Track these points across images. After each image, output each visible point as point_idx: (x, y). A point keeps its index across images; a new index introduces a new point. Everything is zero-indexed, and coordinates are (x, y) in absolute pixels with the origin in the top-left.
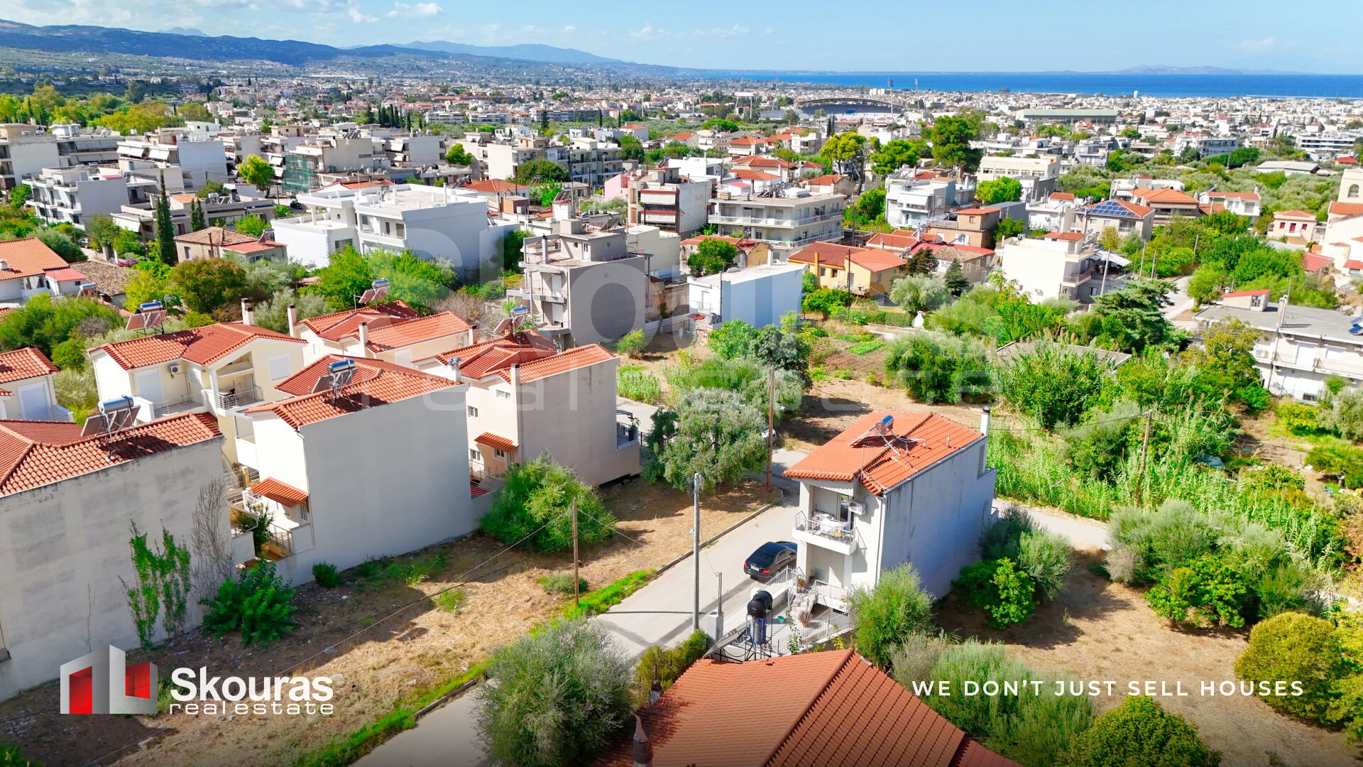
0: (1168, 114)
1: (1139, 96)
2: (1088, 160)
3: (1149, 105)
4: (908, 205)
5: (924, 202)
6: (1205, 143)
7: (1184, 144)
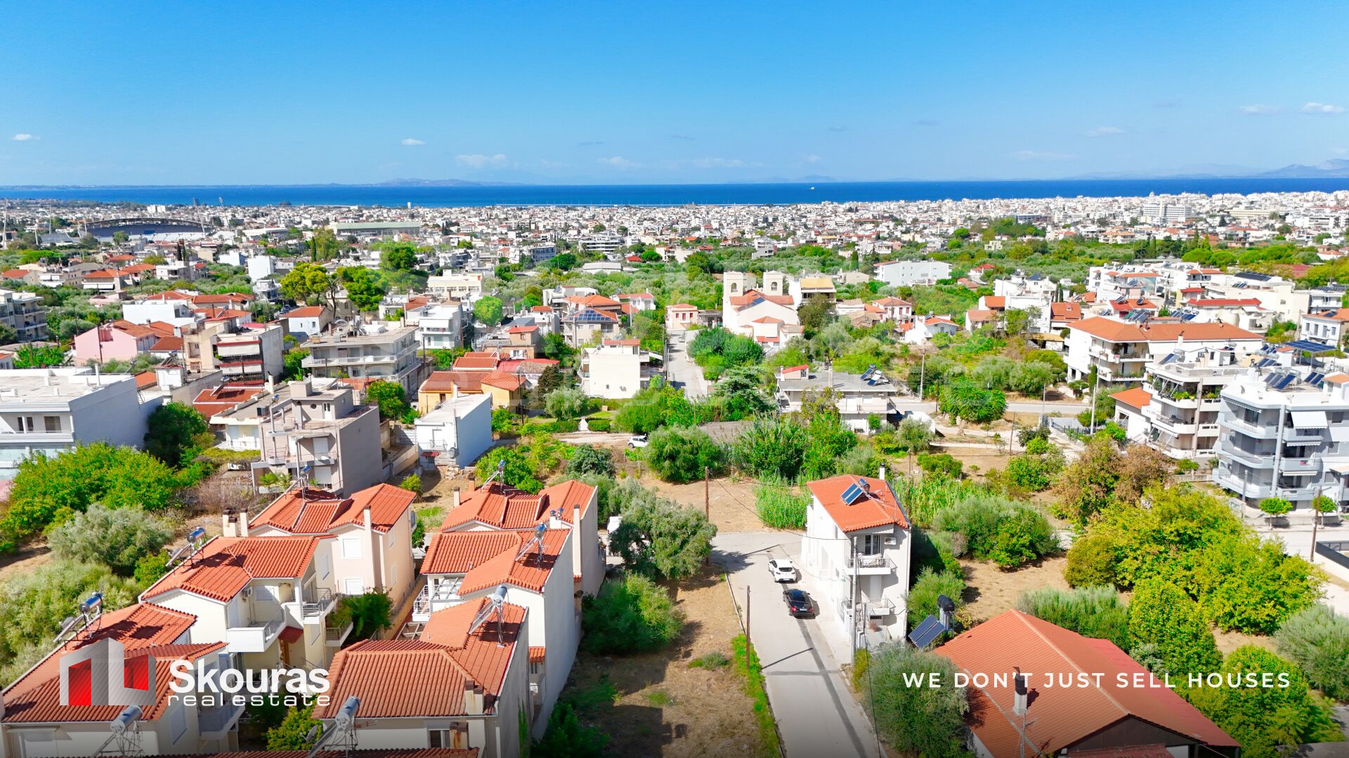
0: (456, 224)
1: (413, 207)
3: (431, 215)
6: (534, 250)
7: (518, 252)
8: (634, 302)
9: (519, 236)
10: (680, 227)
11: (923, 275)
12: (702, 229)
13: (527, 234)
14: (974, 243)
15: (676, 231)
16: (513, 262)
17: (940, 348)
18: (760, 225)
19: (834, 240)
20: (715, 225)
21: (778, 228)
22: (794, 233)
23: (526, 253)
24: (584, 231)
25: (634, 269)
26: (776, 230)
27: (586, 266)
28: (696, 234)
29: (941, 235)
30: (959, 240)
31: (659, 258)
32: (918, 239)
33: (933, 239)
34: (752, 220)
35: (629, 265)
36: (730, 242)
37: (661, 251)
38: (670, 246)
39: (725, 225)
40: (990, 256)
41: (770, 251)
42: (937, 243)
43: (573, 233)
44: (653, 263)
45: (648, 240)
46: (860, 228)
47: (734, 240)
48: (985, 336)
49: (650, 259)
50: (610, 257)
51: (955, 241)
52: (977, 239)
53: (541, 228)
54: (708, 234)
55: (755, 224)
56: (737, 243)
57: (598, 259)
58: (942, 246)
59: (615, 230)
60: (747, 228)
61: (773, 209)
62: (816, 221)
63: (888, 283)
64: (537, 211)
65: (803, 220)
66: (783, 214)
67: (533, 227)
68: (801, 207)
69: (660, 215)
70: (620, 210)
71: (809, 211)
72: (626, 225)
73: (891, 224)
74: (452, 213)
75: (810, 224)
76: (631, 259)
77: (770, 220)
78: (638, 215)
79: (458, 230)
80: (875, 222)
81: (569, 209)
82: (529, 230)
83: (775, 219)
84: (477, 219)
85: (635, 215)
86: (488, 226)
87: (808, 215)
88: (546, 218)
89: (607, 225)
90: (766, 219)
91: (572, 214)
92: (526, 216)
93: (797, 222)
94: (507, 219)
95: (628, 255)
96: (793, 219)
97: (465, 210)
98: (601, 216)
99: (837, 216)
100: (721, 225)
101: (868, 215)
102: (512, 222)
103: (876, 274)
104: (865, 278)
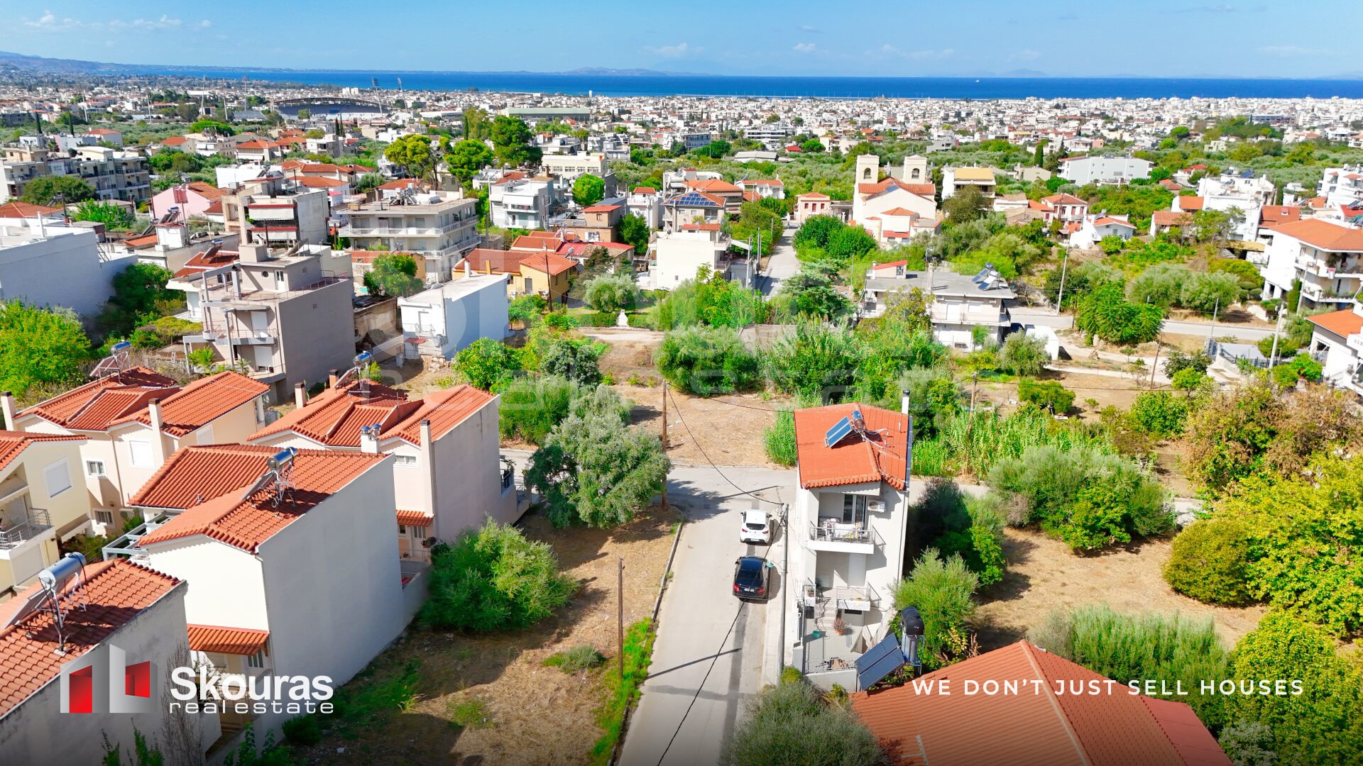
0: (629, 112)
1: (593, 95)
2: (615, 156)
3: (608, 103)
4: (513, 206)
5: (530, 202)
6: (687, 137)
7: (670, 138)
8: (761, 189)
9: (687, 124)
10: (864, 118)
11: (1116, 174)
12: (885, 122)
13: (695, 123)
14: (1193, 145)
15: (855, 123)
16: (665, 148)
17: (1109, 254)
18: (951, 119)
19: (1028, 136)
20: (900, 118)
21: (969, 123)
22: (986, 128)
23: (679, 140)
24: (756, 122)
25: (790, 160)
26: (967, 125)
27: (739, 154)
28: (876, 127)
29: (1156, 134)
30: (1176, 140)
31: (822, 148)
32: (1127, 138)
33: (1144, 137)
34: (942, 114)
35: (786, 155)
36: (909, 135)
37: (825, 142)
38: (835, 138)
39: (911, 118)
40: (1208, 156)
41: (948, 145)
42: (1147, 142)
43: (744, 123)
44: (813, 154)
45: (820, 132)
46: (1063, 125)
47: (913, 134)
48: (1170, 242)
49: (812, 150)
50: (769, 147)
51: (1170, 140)
52: (1199, 139)
53: (713, 117)
54: (889, 127)
55: (946, 118)
56: (916, 137)
57: (756, 149)
58: (1153, 145)
59: (789, 121)
60: (934, 122)
61: (972, 104)
62: (1014, 117)
63: (1073, 182)
64: (716, 101)
65: (1000, 116)
66: (979, 109)
67: (705, 116)
68: (1003, 102)
69: (844, 108)
70: (803, 102)
71: (1010, 107)
72: (803, 117)
73: (1100, 122)
74: (628, 102)
75: (1007, 120)
76: (790, 149)
77: (963, 115)
78: (821, 107)
79: (629, 118)
80: (1082, 120)
81: (750, 100)
82: (700, 120)
83: (969, 114)
84: (651, 108)
85: (817, 106)
86: (660, 115)
87: (1008, 111)
88: (722, 109)
89: (782, 116)
90: (958, 114)
91: (751, 105)
92: (702, 106)
93: (993, 118)
94: (681, 108)
95: (788, 145)
96: (988, 115)
97: (643, 98)
98: (780, 108)
99: (1040, 113)
100: (907, 118)
101: (1077, 112)
102: (686, 112)
103: (1060, 171)
104: (1046, 175)
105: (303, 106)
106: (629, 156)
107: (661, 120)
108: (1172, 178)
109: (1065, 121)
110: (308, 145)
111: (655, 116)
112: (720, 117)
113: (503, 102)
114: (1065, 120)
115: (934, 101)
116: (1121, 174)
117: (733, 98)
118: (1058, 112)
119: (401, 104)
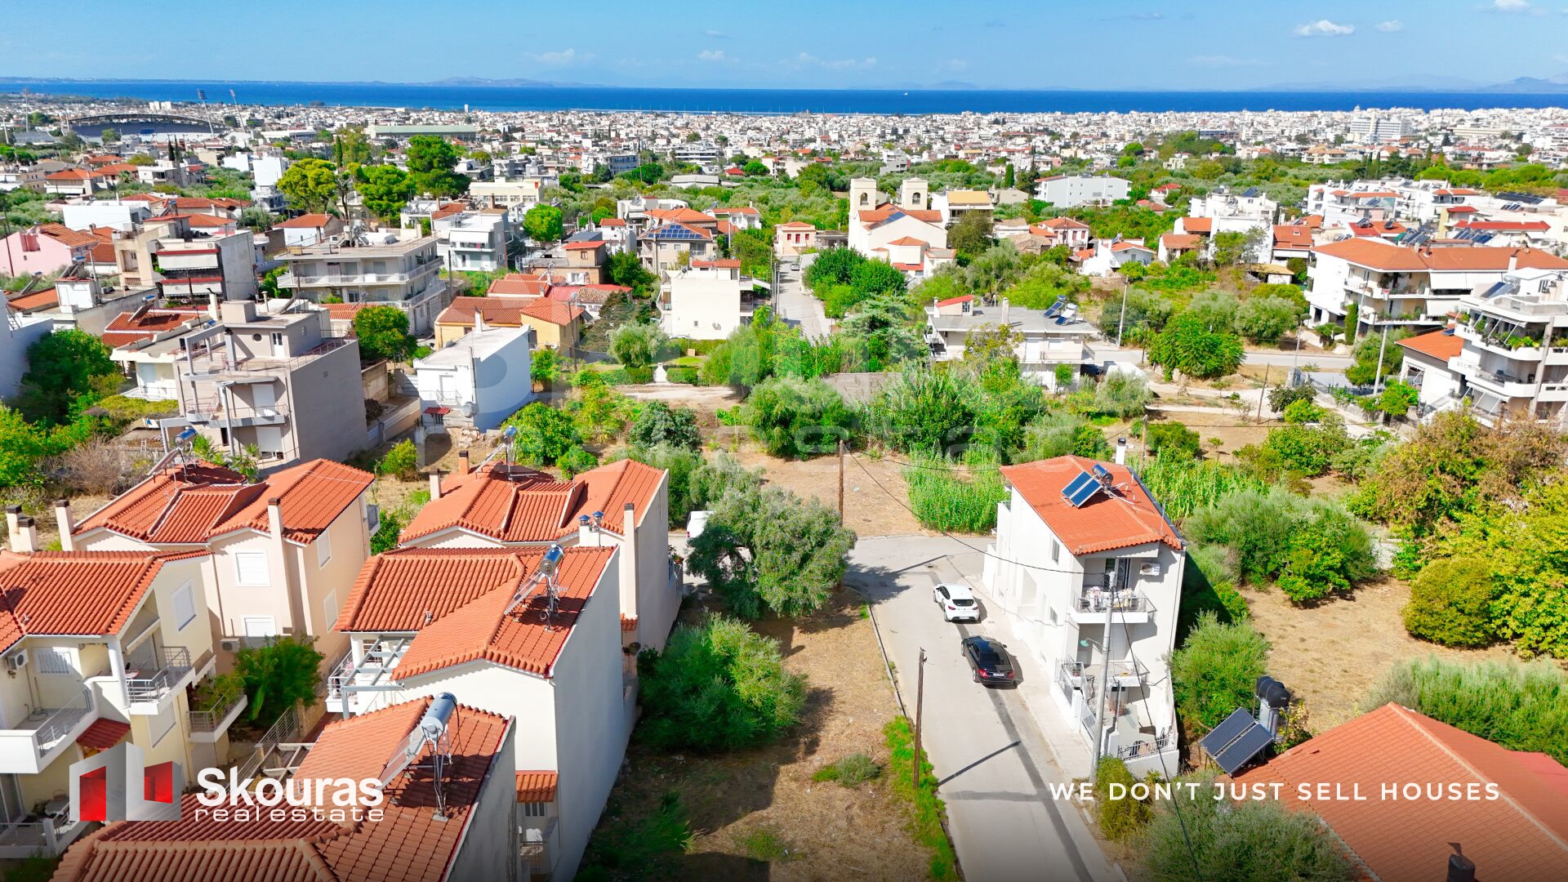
0: (520, 130)
1: (469, 110)
3: (490, 119)
4: (461, 244)
5: (484, 239)
6: (611, 159)
7: (591, 161)
8: (734, 219)
9: (595, 144)
10: (792, 137)
11: (1095, 194)
12: (819, 140)
13: (605, 142)
14: (1150, 161)
15: (786, 142)
16: (584, 172)
17: (1131, 280)
18: (889, 137)
19: (980, 154)
20: (834, 137)
21: (910, 140)
22: (930, 147)
23: (602, 162)
24: (674, 141)
25: (735, 184)
26: (908, 143)
27: (676, 179)
28: (812, 146)
29: (1108, 151)
30: (1133, 157)
31: (765, 171)
32: (1081, 155)
33: (1100, 155)
34: (878, 132)
35: (729, 179)
36: (853, 155)
37: (768, 163)
38: (779, 158)
39: (846, 136)
40: (1172, 174)
41: (903, 166)
42: (1105, 160)
43: (661, 142)
44: (759, 177)
45: (752, 152)
46: (1009, 142)
47: (857, 153)
49: (755, 173)
50: (705, 169)
51: (1125, 158)
52: (1153, 156)
53: (623, 136)
54: (825, 146)
55: (883, 136)
56: (861, 157)
57: (691, 172)
58: (1112, 163)
59: (712, 140)
60: (872, 141)
61: (905, 120)
62: (956, 134)
63: (1052, 204)
64: (619, 116)
65: (941, 132)
66: (915, 126)
67: (613, 134)
68: (937, 117)
69: (768, 124)
70: (719, 118)
71: (950, 123)
72: (726, 134)
73: (1047, 139)
74: (515, 117)
75: (948, 137)
76: (731, 172)
77: (901, 132)
78: (741, 124)
79: (523, 137)
80: (1027, 134)
81: (657, 115)
82: (609, 138)
83: (906, 131)
84: (546, 125)
85: (737, 123)
86: (559, 133)
87: (946, 127)
88: (629, 126)
89: (702, 134)
90: (895, 131)
91: (661, 121)
92: (605, 122)
93: (933, 135)
94: (582, 125)
95: (728, 167)
96: (928, 131)
97: (532, 114)
98: (696, 124)
99: (982, 129)
100: (841, 136)
101: (1020, 128)
102: (589, 129)
103: (1037, 193)
104: (1023, 197)
105: (104, 126)
106: (557, 182)
107: (561, 138)
108: (1148, 198)
109: (1011, 138)
110: (141, 174)
111: (554, 134)
112: (631, 135)
113: (362, 119)
114: (1010, 136)
115: (863, 116)
116: (1100, 194)
117: (638, 114)
118: (1000, 127)
119: (232, 122)
